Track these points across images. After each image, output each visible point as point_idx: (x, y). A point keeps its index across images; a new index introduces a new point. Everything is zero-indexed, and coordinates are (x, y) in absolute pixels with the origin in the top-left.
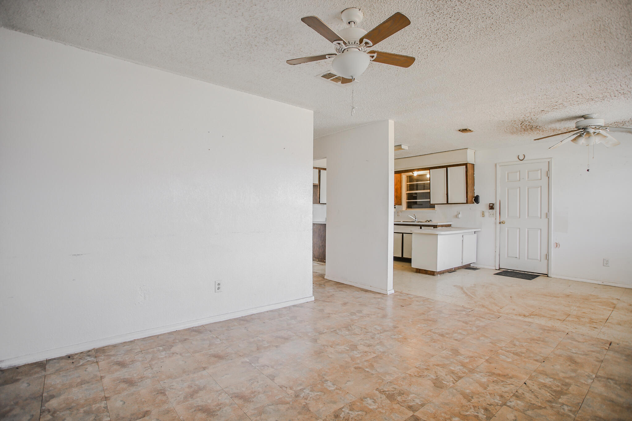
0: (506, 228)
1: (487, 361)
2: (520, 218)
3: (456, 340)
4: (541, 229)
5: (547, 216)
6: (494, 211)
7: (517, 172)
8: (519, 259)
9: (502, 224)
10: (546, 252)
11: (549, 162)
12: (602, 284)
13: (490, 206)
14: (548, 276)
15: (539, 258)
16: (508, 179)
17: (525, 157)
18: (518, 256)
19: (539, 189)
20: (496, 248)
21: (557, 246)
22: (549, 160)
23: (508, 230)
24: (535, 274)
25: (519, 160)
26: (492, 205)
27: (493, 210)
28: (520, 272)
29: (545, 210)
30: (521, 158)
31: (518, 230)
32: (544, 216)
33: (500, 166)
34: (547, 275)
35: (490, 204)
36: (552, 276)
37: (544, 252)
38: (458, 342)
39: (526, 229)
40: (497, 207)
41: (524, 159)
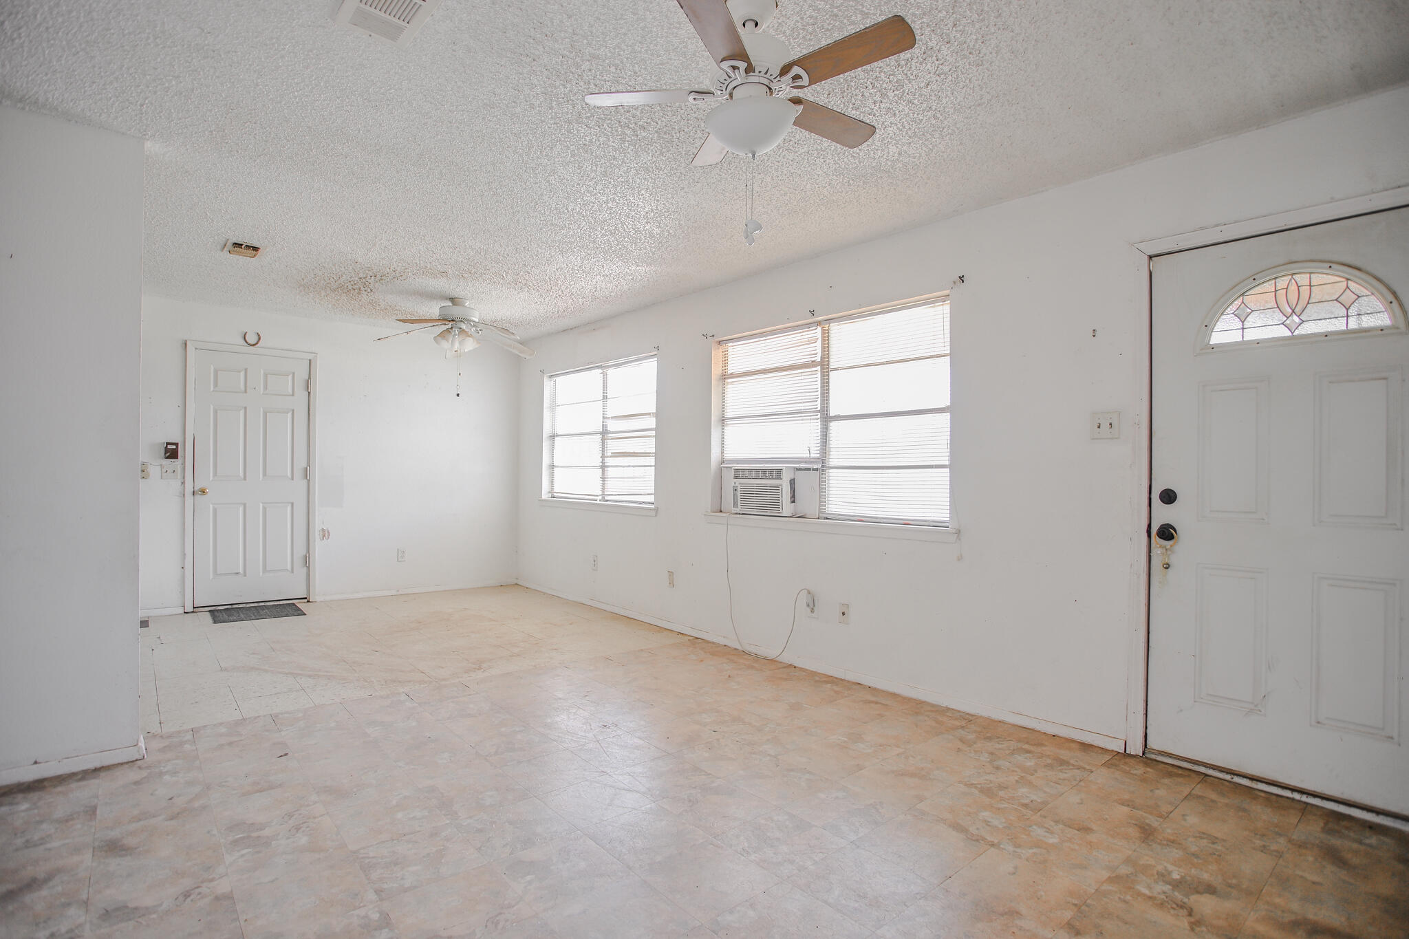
0: (211, 506)
2: (245, 478)
4: (292, 504)
5: (306, 474)
6: (178, 462)
7: (240, 372)
8: (245, 576)
9: (198, 497)
10: (303, 552)
11: (310, 360)
12: (398, 593)
13: (167, 450)
14: (308, 601)
15: (289, 567)
16: (216, 385)
17: (259, 339)
18: (241, 571)
19: (290, 415)
20: (184, 558)
21: (324, 536)
22: (311, 356)
23: (215, 510)
24: (281, 603)
25: (246, 344)
26: (174, 447)
27: (173, 460)
28: (248, 606)
29: (301, 463)
30: (252, 339)
31: (241, 509)
32: (298, 473)
33: (196, 349)
34: (306, 598)
35: (168, 444)
36: (318, 599)
37: (300, 551)
39: (261, 505)
40: (187, 452)
41: (257, 343)
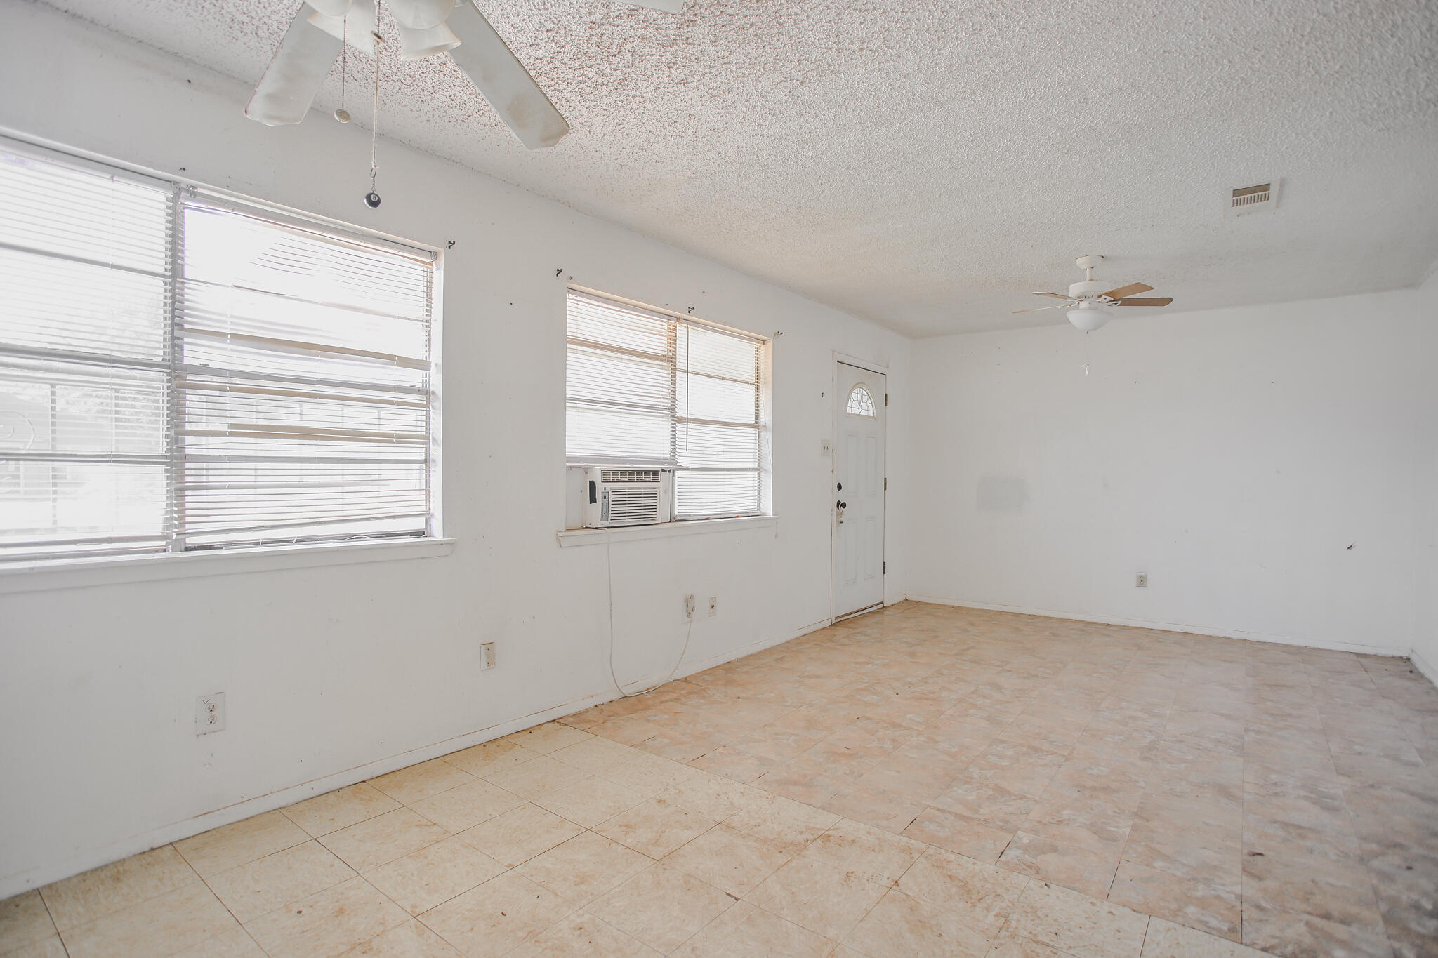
1: (942, 713)
3: (1003, 742)
38: (998, 738)
